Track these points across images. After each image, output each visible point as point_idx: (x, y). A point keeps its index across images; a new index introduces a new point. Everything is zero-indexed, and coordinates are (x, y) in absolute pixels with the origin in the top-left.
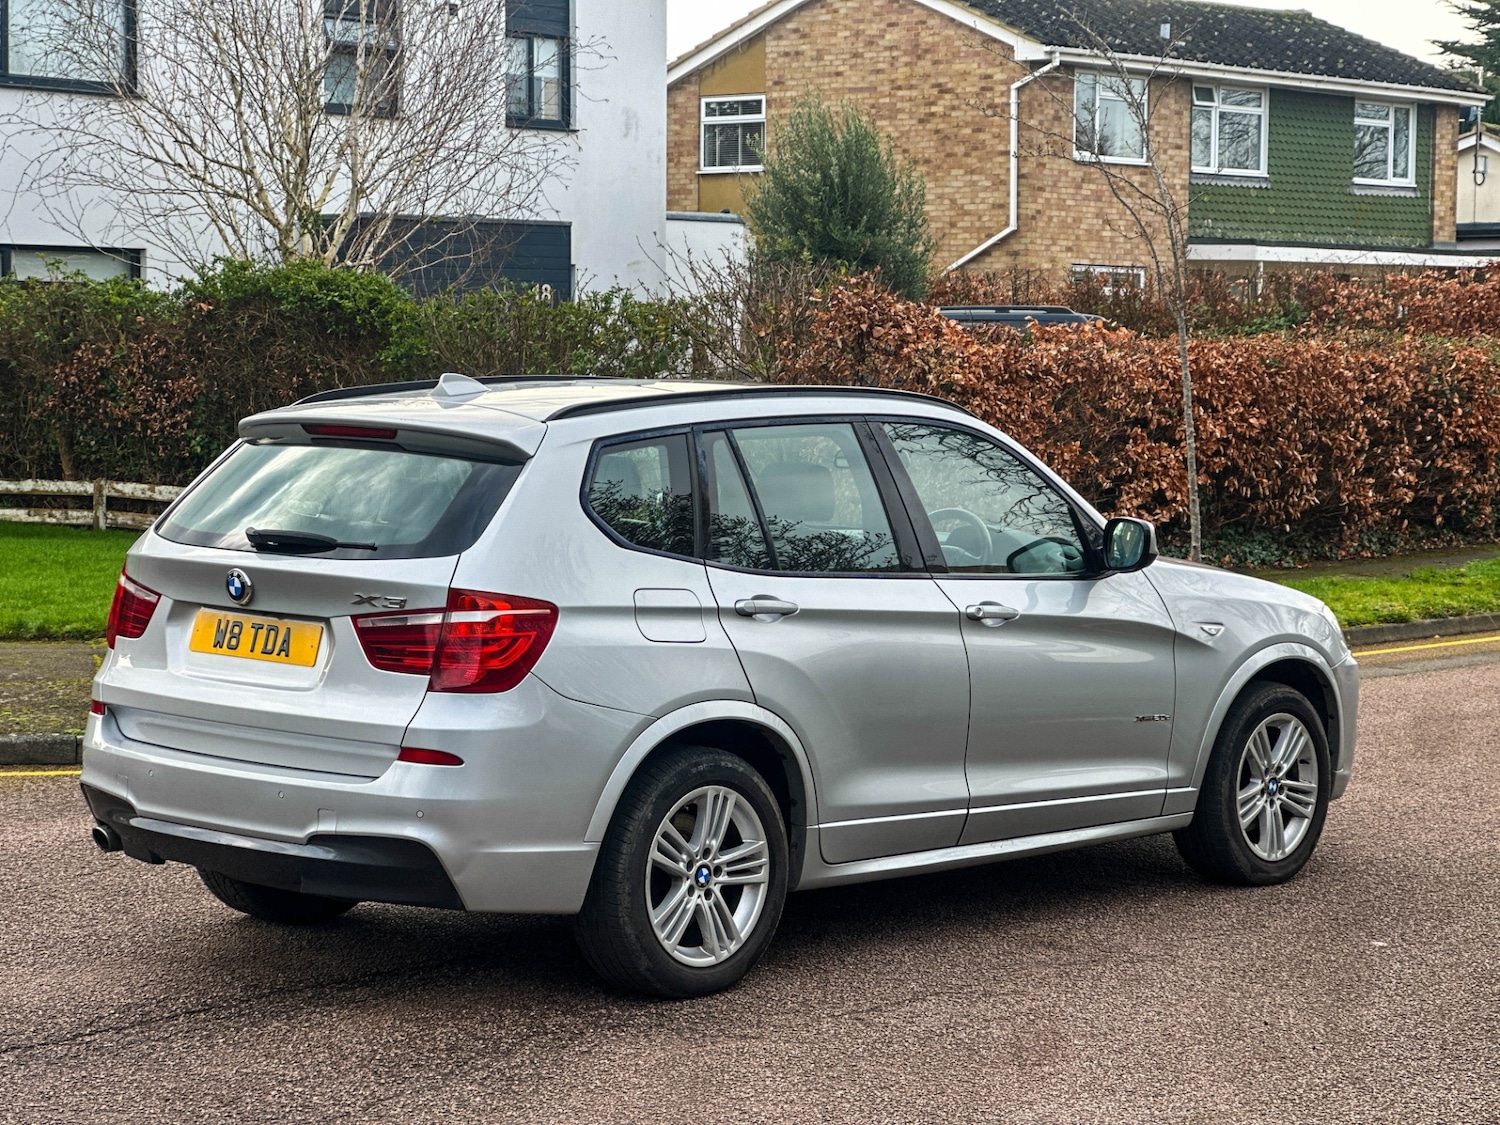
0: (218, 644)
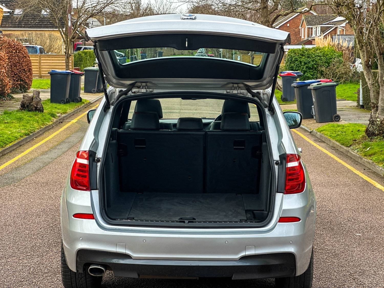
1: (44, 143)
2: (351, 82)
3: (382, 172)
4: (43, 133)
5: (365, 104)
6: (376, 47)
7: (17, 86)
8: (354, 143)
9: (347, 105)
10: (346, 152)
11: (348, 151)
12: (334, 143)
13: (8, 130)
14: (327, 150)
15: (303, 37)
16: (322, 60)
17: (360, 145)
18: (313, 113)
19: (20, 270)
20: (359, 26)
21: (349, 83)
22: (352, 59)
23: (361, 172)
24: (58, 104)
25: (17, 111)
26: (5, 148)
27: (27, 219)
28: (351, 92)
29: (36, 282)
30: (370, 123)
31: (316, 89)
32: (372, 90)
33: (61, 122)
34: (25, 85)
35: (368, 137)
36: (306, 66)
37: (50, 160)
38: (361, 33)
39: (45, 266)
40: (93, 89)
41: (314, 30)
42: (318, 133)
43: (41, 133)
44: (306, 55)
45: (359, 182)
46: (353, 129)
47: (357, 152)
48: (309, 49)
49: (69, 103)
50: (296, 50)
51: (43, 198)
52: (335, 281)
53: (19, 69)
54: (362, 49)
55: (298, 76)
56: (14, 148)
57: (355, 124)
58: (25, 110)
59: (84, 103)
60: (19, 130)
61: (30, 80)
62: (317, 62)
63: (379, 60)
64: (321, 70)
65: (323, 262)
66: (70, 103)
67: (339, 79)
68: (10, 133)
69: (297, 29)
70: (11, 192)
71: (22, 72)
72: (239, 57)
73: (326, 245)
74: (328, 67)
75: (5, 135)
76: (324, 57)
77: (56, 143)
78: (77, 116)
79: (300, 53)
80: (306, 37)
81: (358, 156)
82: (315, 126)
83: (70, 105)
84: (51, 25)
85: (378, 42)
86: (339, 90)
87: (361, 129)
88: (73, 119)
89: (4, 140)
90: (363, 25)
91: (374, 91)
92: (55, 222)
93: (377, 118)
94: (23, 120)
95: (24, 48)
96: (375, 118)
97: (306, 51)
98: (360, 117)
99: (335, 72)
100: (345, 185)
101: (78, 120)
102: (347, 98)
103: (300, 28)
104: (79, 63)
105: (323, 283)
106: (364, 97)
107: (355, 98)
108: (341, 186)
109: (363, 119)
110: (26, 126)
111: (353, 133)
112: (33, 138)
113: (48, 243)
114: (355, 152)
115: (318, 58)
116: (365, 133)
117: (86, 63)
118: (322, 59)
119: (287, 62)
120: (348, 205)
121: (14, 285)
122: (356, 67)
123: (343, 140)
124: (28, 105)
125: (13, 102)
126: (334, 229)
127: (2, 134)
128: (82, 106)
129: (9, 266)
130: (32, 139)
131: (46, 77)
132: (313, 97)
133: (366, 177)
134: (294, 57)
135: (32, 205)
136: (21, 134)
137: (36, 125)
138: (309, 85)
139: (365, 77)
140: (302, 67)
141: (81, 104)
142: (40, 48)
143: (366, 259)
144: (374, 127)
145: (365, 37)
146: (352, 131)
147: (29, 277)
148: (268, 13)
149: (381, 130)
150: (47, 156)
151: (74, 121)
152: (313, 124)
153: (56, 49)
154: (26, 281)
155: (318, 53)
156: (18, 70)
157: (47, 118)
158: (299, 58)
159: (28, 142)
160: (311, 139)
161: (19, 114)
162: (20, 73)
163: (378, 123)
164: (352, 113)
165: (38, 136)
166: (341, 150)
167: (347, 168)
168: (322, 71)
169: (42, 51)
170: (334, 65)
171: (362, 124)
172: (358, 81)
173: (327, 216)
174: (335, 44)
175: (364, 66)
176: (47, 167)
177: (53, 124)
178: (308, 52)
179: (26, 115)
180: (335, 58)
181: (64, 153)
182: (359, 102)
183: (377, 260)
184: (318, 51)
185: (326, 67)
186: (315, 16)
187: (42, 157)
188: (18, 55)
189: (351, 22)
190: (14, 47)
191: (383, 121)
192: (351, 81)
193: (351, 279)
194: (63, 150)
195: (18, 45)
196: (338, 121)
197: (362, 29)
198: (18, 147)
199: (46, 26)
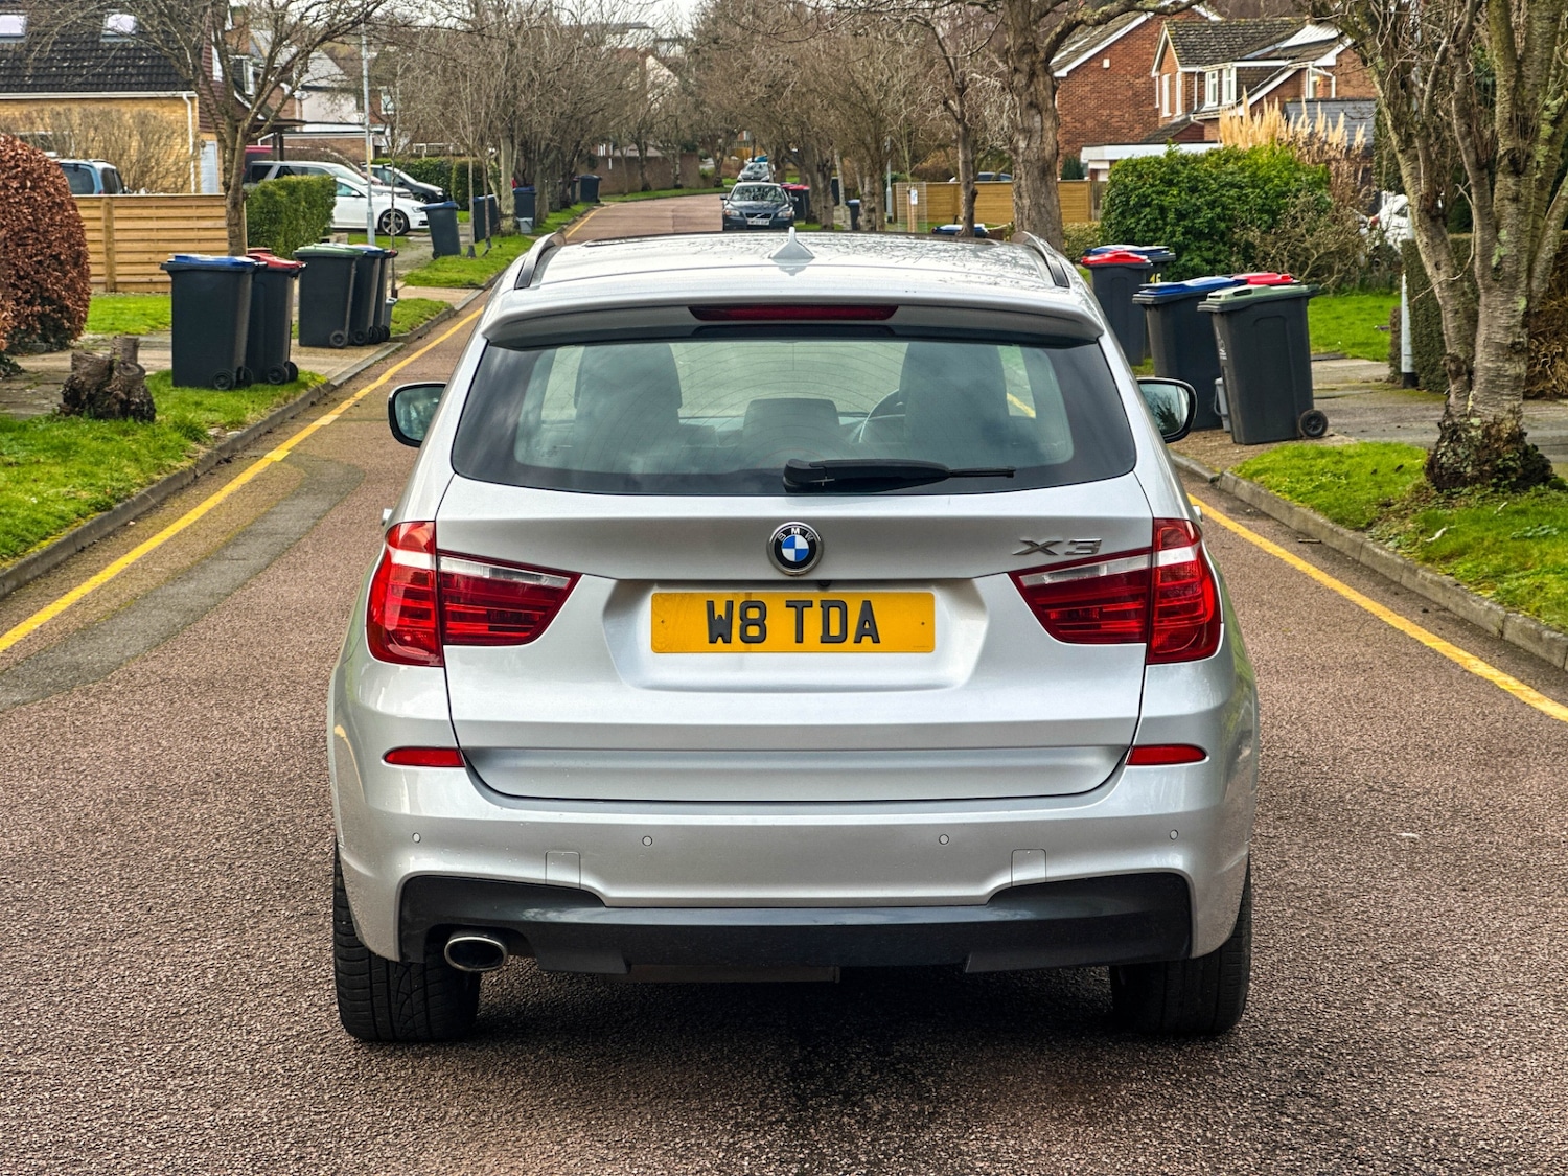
0: (712, 641)
1: (171, 540)
2: (1365, 287)
3: (1492, 616)
4: (162, 502)
5: (1424, 368)
6: (1463, 139)
7: (29, 325)
8: (1382, 513)
9: (1351, 376)
10: (1353, 550)
11: (1362, 546)
12: (1306, 519)
13: (27, 492)
14: (1282, 546)
15: (1166, 113)
16: (1248, 203)
17: (1407, 521)
18: (1219, 409)
19: (166, 977)
20: (1398, 61)
21: (1356, 290)
22: (1365, 196)
23: (1414, 622)
24: (205, 392)
25: (50, 419)
26: (27, 558)
27: (158, 807)
28: (1367, 325)
29: (233, 1016)
30: (1442, 437)
31: (1229, 311)
32: (1449, 308)
33: (225, 460)
34: (59, 319)
35: (1438, 490)
36: (1185, 227)
37: (209, 601)
38: (1404, 85)
39: (258, 963)
40: (335, 333)
41: (1210, 83)
42: (1245, 483)
43: (153, 501)
44: (1183, 181)
45: (1406, 655)
46: (1377, 464)
47: (1397, 547)
48: (1196, 159)
49: (248, 385)
50: (1142, 163)
51: (205, 733)
52: (1327, 987)
53: (36, 255)
54: (1408, 147)
55: (1155, 264)
56: (60, 558)
57: (1387, 445)
58: (80, 414)
59: (305, 385)
60: (67, 489)
61: (80, 299)
62: (1229, 209)
63: (1473, 191)
64: (1246, 241)
65: (1281, 927)
66: (253, 386)
67: (1317, 276)
68: (34, 500)
69: (1143, 80)
70: (80, 716)
71: (49, 266)
72: (914, 193)
73: (1290, 873)
74: (1270, 227)
75: (18, 507)
76: (1254, 187)
77: (219, 539)
78: (284, 437)
79: (1159, 174)
80: (1179, 111)
81: (1399, 561)
82: (1231, 459)
83: (252, 394)
84: (144, 75)
85: (1471, 119)
86: (1319, 320)
87: (1407, 462)
88: (269, 446)
89: (17, 526)
90: (1412, 56)
91: (1457, 312)
92: (268, 816)
93: (1468, 416)
94: (77, 452)
95: (52, 171)
96: (1462, 416)
97: (1183, 164)
98: (1402, 420)
99: (1299, 249)
100: (1355, 667)
101: (292, 450)
102: (1349, 350)
103: (1154, 74)
104: (268, 231)
105: (1283, 994)
106: (1416, 341)
107: (1383, 347)
108: (1339, 673)
109: (1415, 425)
110: (94, 475)
111: (1379, 478)
112: (124, 521)
113: (254, 886)
114: (1387, 548)
115: (1232, 193)
116: (1427, 474)
117: (297, 230)
118: (1247, 195)
119: (1108, 213)
120: (1366, 737)
121: (155, 1027)
122: (1384, 226)
123: (1340, 506)
124: (93, 392)
125: (23, 385)
126: (1318, 819)
127: (7, 505)
128: (302, 396)
129: (123, 968)
130: (119, 523)
131: (134, 287)
132: (1220, 342)
133: (1433, 636)
134: (1135, 189)
135: (169, 760)
136: (78, 505)
137: (131, 470)
138: (1204, 297)
139: (1423, 257)
140: (1168, 229)
141: (297, 390)
142: (105, 171)
143: (1440, 915)
144: (1460, 450)
145: (1420, 105)
146: (1375, 472)
147: (206, 1001)
148: (1032, 16)
149: (1487, 461)
150: (193, 586)
151: (278, 454)
152: (1221, 452)
153: (168, 171)
154: (198, 1013)
155: (1232, 173)
156: (31, 257)
157: (172, 445)
158: (1154, 196)
159: (109, 535)
160: (1215, 507)
161: (59, 432)
162: (41, 270)
163: (1473, 433)
164: (1372, 405)
165: (143, 513)
166: (1335, 543)
167: (1360, 607)
168: (1250, 245)
169: (111, 182)
170: (1295, 218)
171: (1413, 444)
172: (1391, 283)
173: (1290, 776)
174: (1300, 136)
175: (1416, 215)
176: (201, 624)
177: (197, 465)
178: (1193, 169)
179: (86, 433)
180: (1299, 191)
181: (257, 572)
182: (1400, 362)
183: (1481, 919)
184: (1231, 167)
185: (1263, 228)
186: (1215, 27)
187: (172, 590)
188: (30, 198)
189: (1363, 45)
190: (12, 168)
191: (1492, 426)
192: (1363, 281)
193: (1386, 980)
194: (253, 563)
195: (29, 160)
196: (1319, 436)
197: (1406, 68)
198: (72, 556)
199: (121, 80)
